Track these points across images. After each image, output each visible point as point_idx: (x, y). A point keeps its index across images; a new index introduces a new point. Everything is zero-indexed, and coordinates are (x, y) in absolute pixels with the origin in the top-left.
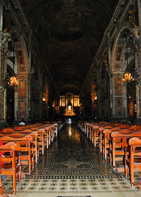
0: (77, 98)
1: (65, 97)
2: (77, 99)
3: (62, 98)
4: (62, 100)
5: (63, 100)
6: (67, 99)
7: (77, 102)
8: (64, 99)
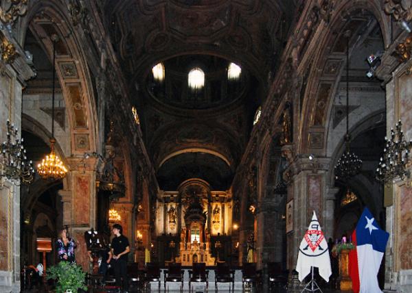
0: (222, 200)
1: (180, 196)
2: (223, 208)
3: (166, 201)
4: (166, 208)
5: (172, 210)
6: (185, 204)
7: (223, 216)
8: (174, 206)
